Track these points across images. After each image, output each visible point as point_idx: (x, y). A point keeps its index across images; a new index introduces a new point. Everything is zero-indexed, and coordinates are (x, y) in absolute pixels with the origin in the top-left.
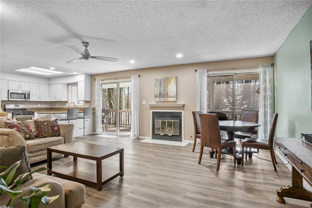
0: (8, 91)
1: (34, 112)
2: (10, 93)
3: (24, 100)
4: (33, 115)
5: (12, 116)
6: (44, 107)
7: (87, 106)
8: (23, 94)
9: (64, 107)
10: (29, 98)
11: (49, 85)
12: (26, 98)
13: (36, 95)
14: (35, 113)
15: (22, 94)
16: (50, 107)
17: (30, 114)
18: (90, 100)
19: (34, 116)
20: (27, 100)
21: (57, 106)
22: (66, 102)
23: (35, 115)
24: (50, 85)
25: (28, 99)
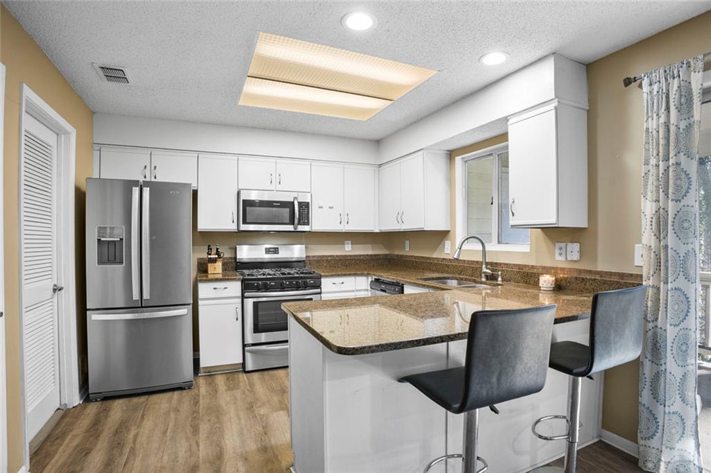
0: (239, 193)
1: (320, 277)
2: (243, 201)
3: (290, 228)
4: (319, 290)
5: (240, 294)
6: (365, 253)
7: (558, 258)
8: (286, 207)
9: (435, 255)
10: (305, 219)
11: (380, 165)
12: (296, 221)
13: (331, 208)
14: (323, 280)
15: (283, 204)
16: (386, 252)
17: (306, 287)
18: (585, 225)
19: (320, 293)
20: (301, 228)
21: (407, 249)
22: (443, 235)
23: (323, 291)
24: (383, 167)
25: (304, 224)
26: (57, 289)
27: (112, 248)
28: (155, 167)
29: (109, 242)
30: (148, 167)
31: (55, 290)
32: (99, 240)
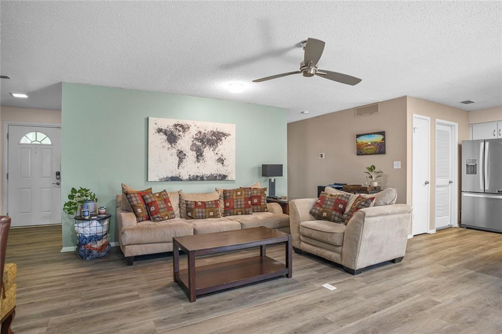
26: (451, 182)
27: (472, 168)
28: (500, 130)
29: (471, 165)
30: (496, 131)
31: (450, 183)
32: (467, 165)
